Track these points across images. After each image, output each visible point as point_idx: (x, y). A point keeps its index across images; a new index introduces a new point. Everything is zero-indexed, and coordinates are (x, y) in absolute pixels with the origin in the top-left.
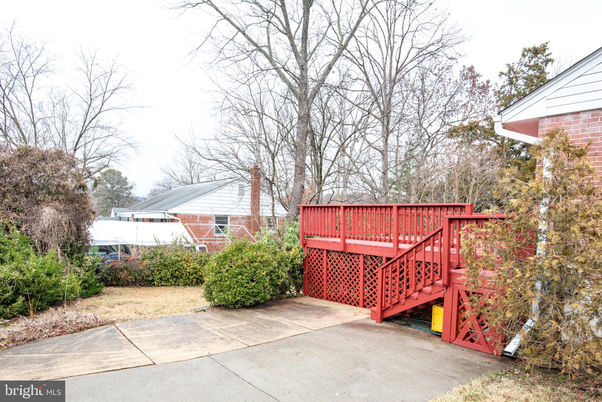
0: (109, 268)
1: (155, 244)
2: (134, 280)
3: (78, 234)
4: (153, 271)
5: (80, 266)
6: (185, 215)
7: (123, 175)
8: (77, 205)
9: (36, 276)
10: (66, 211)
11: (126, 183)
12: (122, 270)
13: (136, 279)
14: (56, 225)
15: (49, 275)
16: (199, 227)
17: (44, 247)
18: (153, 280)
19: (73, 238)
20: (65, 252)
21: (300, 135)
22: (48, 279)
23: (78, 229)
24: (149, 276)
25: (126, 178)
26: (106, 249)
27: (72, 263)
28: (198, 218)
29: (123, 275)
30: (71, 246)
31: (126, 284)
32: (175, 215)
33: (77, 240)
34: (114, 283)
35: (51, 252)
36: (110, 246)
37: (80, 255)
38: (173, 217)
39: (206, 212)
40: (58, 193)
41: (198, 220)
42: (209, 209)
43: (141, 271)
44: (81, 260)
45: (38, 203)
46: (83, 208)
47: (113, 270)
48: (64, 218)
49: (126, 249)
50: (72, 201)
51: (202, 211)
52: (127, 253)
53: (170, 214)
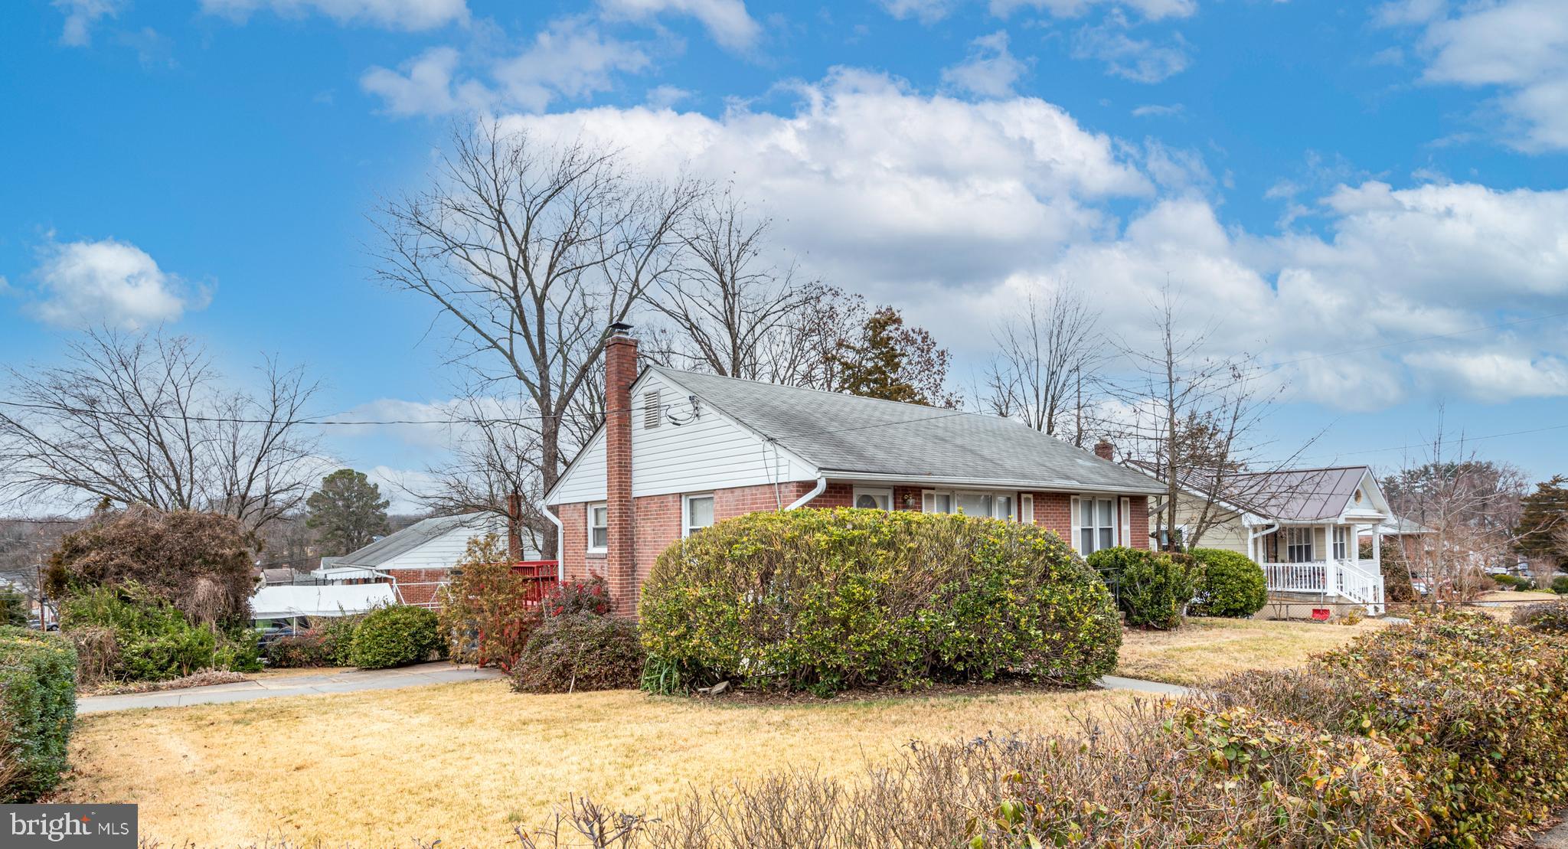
0: (278, 646)
1: (340, 614)
2: (309, 660)
3: (236, 605)
4: (335, 648)
5: (237, 641)
6: (402, 571)
7: (371, 480)
8: (236, 574)
9: (189, 644)
10: (223, 582)
11: (378, 496)
12: (294, 648)
13: (311, 658)
14: (211, 598)
15: (201, 644)
16: (425, 586)
17: (198, 620)
18: (335, 660)
19: (230, 611)
20: (220, 626)
21: (547, 459)
22: (200, 648)
23: (236, 601)
24: (329, 654)
25: (376, 486)
26: (278, 623)
27: (228, 638)
28: (423, 574)
29: (293, 654)
30: (228, 619)
31: (300, 664)
32: (388, 572)
33: (234, 613)
34: (284, 663)
35: (204, 624)
36: (285, 619)
37: (238, 629)
38: (385, 575)
39: (438, 565)
40: (214, 562)
41: (423, 577)
42: (441, 560)
43: (319, 648)
44: (239, 634)
45: (193, 575)
46: (244, 577)
47: (283, 648)
48: (221, 590)
49: (304, 622)
50: (231, 570)
51: (428, 564)
52: (307, 628)
53: (382, 571)
